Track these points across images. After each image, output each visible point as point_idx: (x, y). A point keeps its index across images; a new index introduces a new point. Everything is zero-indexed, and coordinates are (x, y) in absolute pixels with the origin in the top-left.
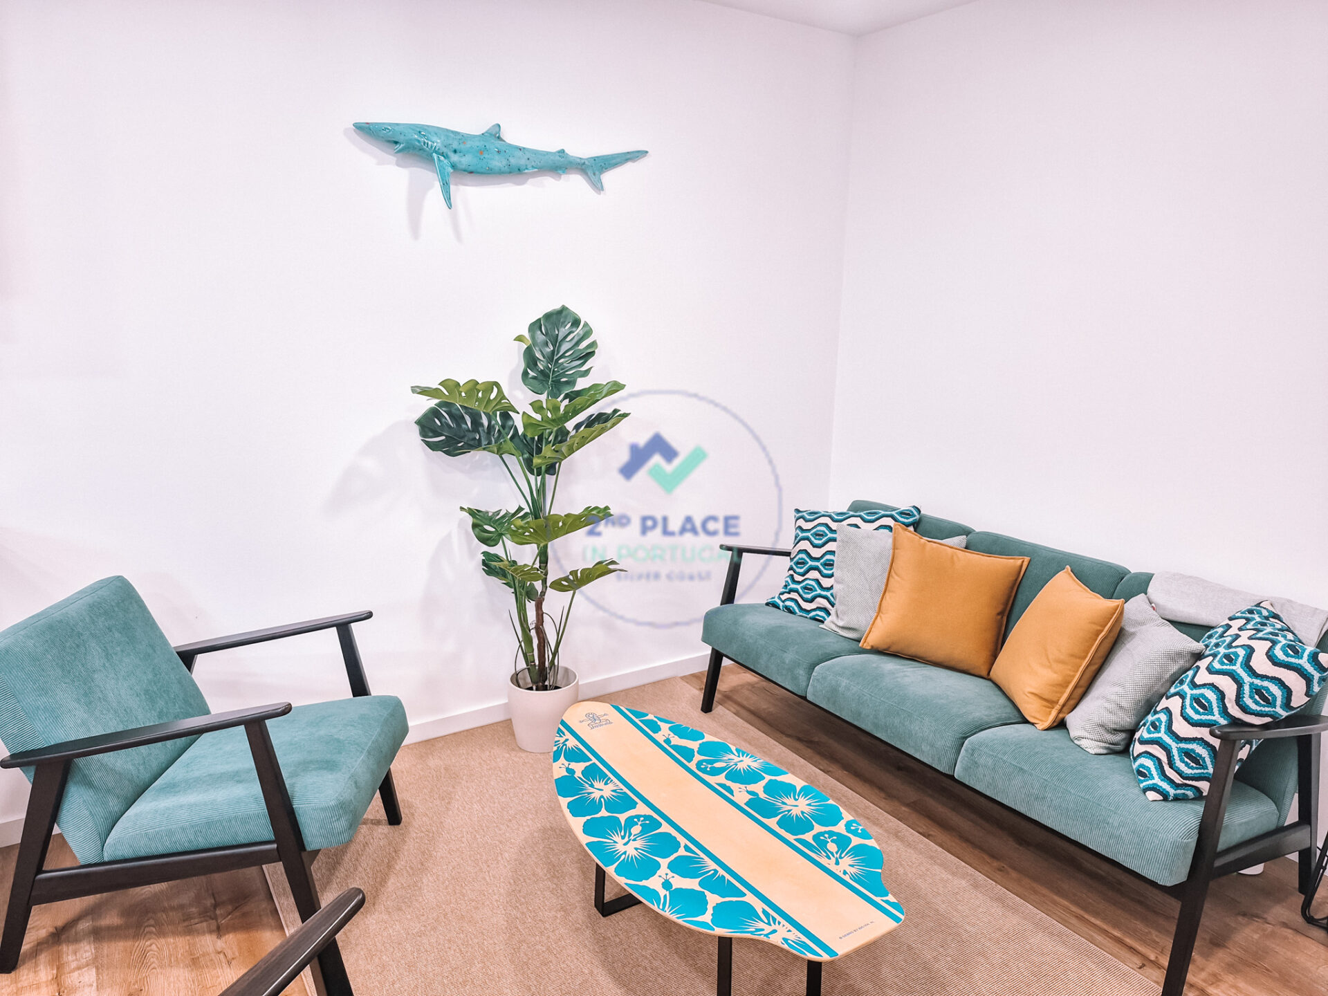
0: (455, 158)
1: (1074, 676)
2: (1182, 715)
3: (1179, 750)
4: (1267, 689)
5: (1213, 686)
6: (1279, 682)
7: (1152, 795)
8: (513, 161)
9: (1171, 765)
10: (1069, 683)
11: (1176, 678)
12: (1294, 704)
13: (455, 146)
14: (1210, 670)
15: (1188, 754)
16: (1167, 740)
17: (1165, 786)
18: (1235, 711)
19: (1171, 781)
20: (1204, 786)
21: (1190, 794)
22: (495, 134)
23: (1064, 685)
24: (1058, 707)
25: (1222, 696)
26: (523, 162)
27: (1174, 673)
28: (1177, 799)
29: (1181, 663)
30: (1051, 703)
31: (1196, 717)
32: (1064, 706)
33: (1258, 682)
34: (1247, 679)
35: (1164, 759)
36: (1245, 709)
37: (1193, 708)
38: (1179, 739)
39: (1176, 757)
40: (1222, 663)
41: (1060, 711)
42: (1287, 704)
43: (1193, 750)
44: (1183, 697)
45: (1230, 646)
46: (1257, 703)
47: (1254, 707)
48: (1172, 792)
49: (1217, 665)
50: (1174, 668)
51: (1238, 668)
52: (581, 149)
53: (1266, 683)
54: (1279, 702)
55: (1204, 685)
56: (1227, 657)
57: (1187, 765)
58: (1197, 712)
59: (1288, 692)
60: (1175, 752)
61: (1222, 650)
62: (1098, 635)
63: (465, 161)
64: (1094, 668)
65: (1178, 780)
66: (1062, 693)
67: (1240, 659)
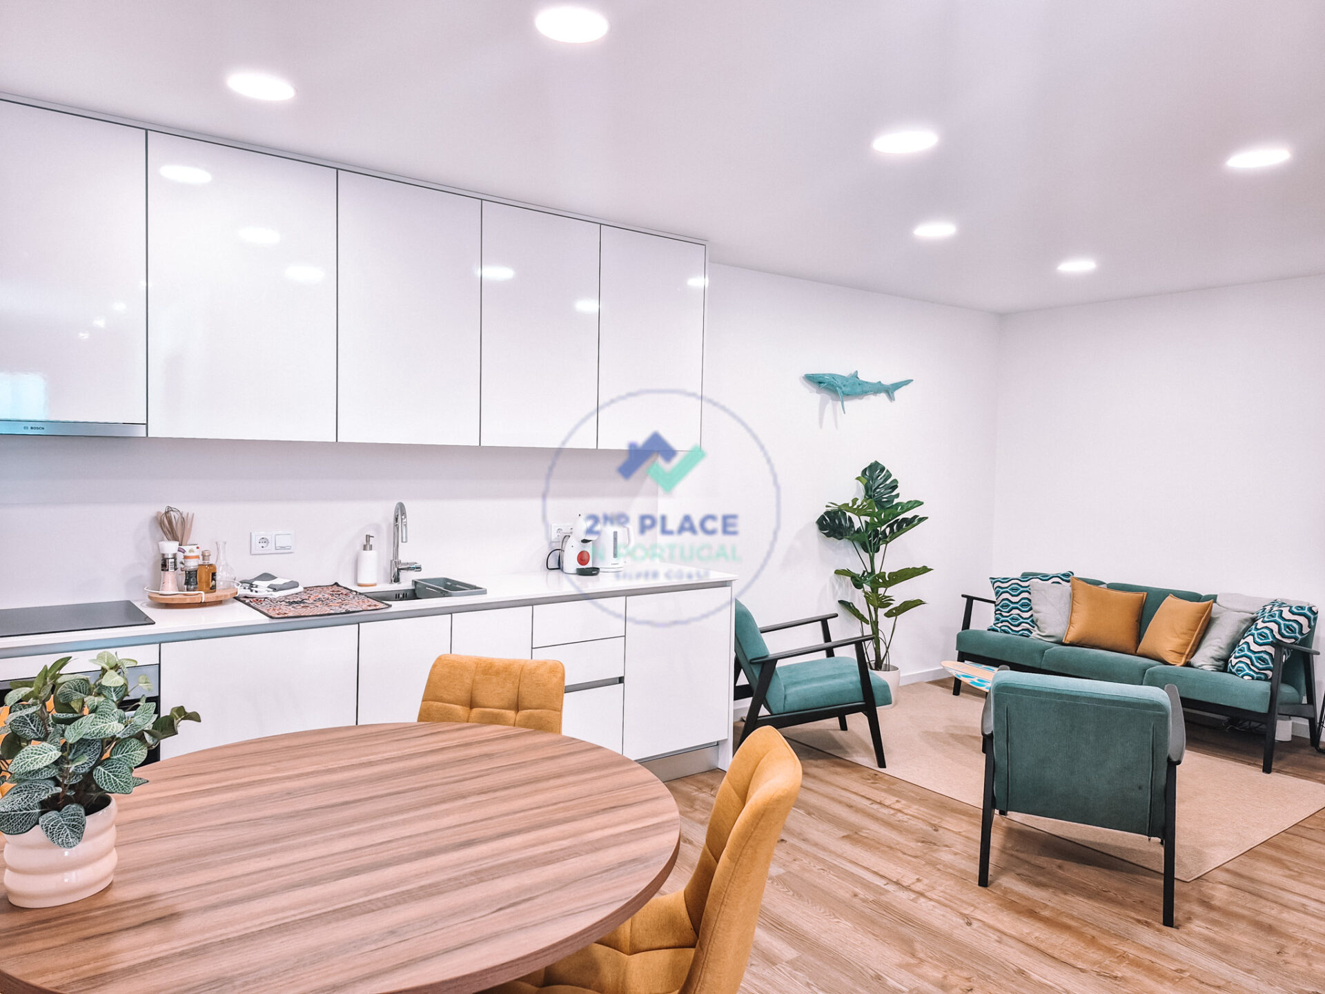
0: (844, 389)
1: (1191, 641)
2: (1254, 642)
3: (1255, 657)
4: (1292, 626)
5: (1266, 627)
6: (1296, 621)
7: (1246, 678)
8: (864, 389)
9: (1253, 664)
10: (1189, 643)
11: (1247, 629)
12: (1304, 632)
13: (845, 383)
14: (1263, 622)
15: (1259, 658)
16: (1249, 654)
17: (1252, 673)
18: (1278, 637)
19: (1254, 671)
20: (1269, 673)
21: (1262, 676)
22: (855, 376)
23: (1187, 645)
24: (1185, 656)
25: (1272, 631)
26: (868, 389)
27: (1245, 629)
28: (1258, 679)
29: (1247, 624)
30: (1182, 654)
31: (1262, 642)
32: (1188, 655)
33: (1287, 623)
34: (1282, 622)
35: (1249, 663)
36: (1283, 636)
37: (1259, 638)
38: (1255, 653)
39: (1255, 661)
40: (1268, 618)
41: (1187, 658)
42: (1301, 633)
43: (1262, 657)
44: (1253, 635)
45: (1270, 612)
46: (1287, 632)
47: (1287, 634)
48: (1255, 675)
49: (1266, 619)
50: (1244, 626)
51: (1277, 618)
52: (887, 381)
53: (1291, 623)
54: (1297, 631)
55: (1263, 628)
56: (1271, 615)
57: (1260, 663)
58: (1262, 640)
59: (1301, 625)
60: (1254, 659)
61: (1267, 615)
62: (1201, 618)
63: (846, 390)
64: (1201, 635)
65: (1257, 670)
66: (1186, 649)
67: (1277, 615)
